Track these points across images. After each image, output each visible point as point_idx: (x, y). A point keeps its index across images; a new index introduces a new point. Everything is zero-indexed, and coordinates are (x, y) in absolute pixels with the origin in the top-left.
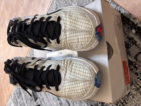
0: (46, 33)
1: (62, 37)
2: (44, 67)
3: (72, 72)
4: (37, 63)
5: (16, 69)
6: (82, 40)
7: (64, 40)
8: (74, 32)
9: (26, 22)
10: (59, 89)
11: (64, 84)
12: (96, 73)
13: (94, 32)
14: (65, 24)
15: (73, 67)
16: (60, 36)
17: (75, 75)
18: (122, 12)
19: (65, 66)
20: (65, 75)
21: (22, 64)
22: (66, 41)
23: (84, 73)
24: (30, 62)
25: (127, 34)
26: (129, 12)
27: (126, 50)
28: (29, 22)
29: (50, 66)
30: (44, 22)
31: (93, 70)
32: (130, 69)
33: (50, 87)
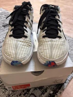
0: (50, 29)
1: (47, 39)
2: (26, 27)
3: (22, 46)
4: (29, 23)
5: (25, 9)
6: (45, 52)
7: (45, 40)
8: (51, 47)
9: (57, 16)
10: (10, 37)
11: (14, 40)
12: (22, 62)
13: (51, 60)
14: (56, 41)
15: (26, 47)
16: (48, 38)
17: (20, 48)
18: (65, 84)
19: (27, 42)
20: (20, 41)
21: (29, 13)
22: (44, 42)
23: (21, 54)
24: (30, 19)
25: (49, 87)
26: (65, 89)
27: (37, 87)
28: (57, 17)
29: (27, 32)
30: (57, 27)
31: (24, 60)
32: (24, 90)
33: (12, 31)
